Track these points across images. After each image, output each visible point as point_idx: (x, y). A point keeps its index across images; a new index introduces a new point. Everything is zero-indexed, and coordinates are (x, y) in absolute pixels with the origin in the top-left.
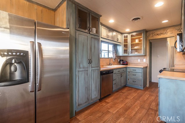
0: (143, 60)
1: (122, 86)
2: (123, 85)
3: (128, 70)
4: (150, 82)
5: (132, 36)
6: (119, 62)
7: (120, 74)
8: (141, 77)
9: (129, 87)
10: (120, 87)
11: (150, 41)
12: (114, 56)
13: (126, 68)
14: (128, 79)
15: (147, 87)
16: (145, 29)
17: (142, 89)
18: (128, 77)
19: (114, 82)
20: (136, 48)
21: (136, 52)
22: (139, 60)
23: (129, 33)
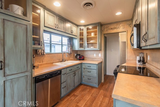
0: (99, 55)
1: (75, 86)
2: (77, 84)
3: (83, 66)
4: (105, 75)
5: (88, 29)
6: (76, 57)
7: (74, 72)
8: (96, 75)
9: (85, 85)
10: (74, 88)
11: (105, 35)
12: (69, 51)
13: (81, 64)
14: (83, 76)
15: (102, 83)
16: (100, 22)
17: (97, 86)
18: (83, 74)
19: (63, 86)
20: (92, 41)
21: (92, 46)
22: (95, 55)
23: (85, 26)
